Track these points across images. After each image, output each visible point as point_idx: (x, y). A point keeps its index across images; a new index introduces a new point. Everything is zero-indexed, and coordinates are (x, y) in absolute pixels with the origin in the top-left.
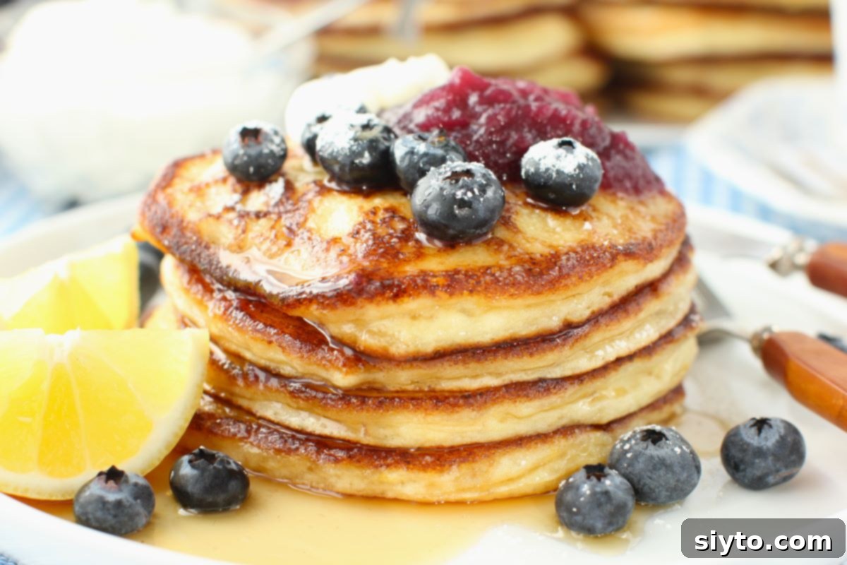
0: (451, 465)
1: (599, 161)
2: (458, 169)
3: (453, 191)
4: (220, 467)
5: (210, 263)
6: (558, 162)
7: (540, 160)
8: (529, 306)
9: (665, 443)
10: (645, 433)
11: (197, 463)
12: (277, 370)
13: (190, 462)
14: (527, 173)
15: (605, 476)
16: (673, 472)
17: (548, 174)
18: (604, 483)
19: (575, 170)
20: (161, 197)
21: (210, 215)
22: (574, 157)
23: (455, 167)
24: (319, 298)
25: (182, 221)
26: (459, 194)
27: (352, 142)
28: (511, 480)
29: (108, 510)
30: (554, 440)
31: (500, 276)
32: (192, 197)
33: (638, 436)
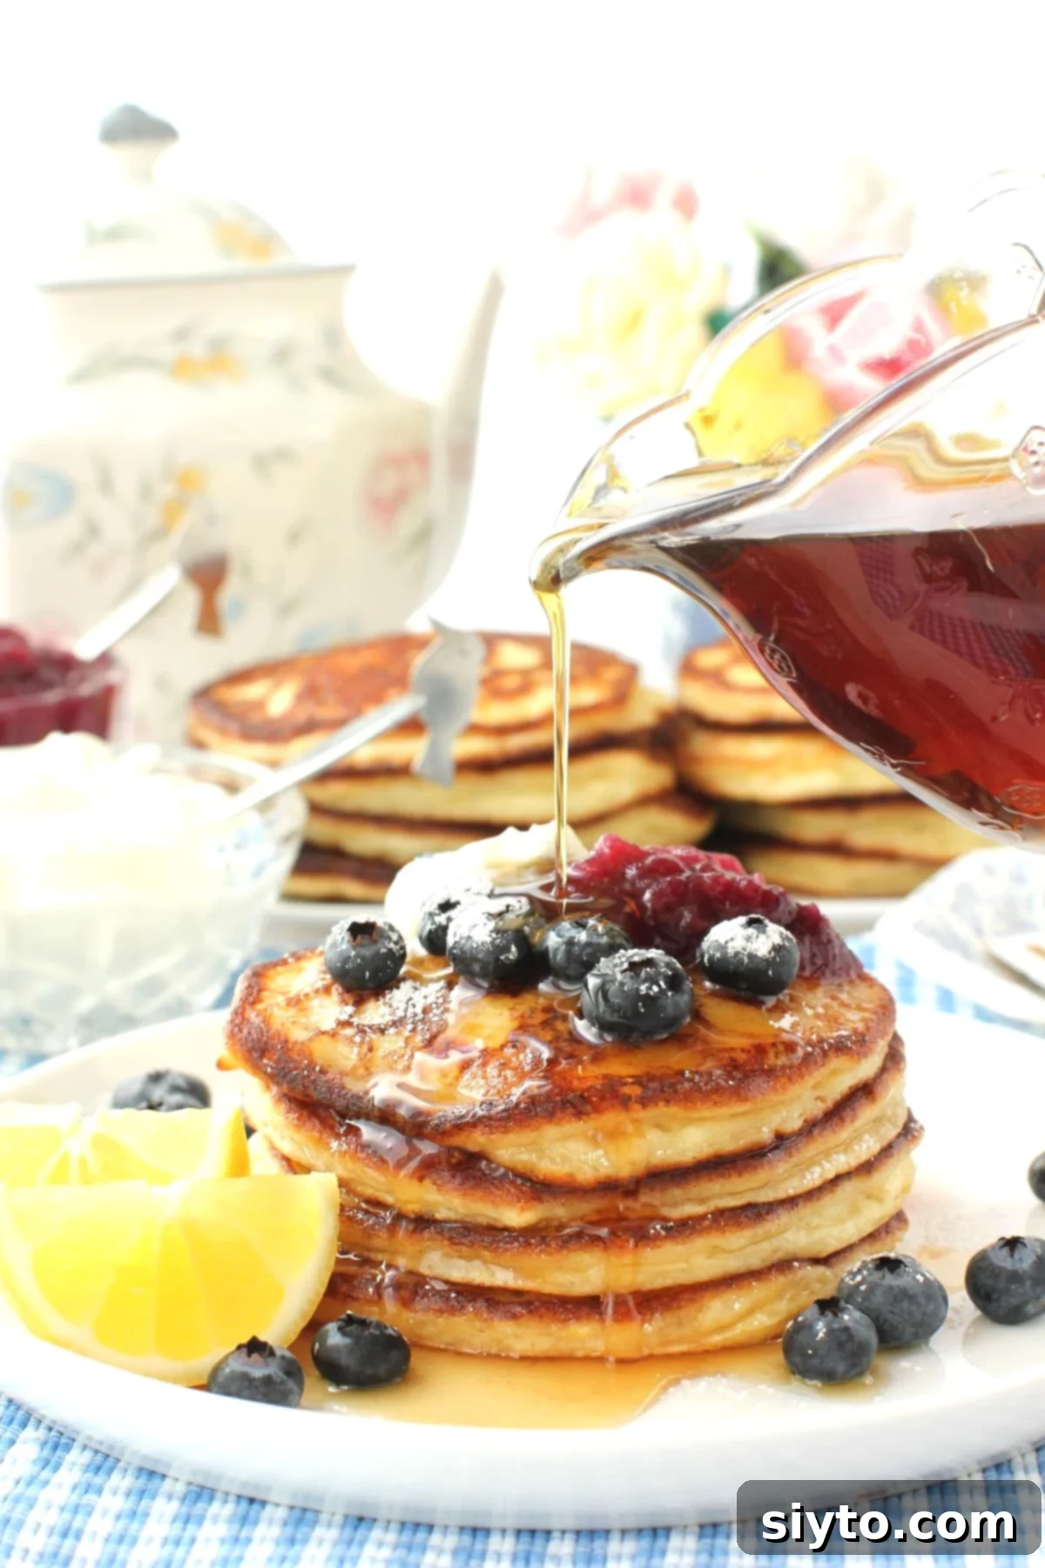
0: (653, 1314)
1: (795, 940)
2: (636, 959)
3: (636, 986)
4: (377, 1332)
5: (330, 1090)
6: (749, 944)
7: (726, 942)
8: (734, 1116)
9: (905, 1271)
10: (878, 1262)
11: (348, 1329)
12: (430, 1214)
13: (340, 1329)
14: (711, 959)
15: (843, 1310)
16: (918, 1304)
17: (738, 958)
18: (842, 1318)
19: (770, 953)
20: (252, 1015)
21: (323, 1033)
22: (768, 937)
23: (632, 956)
24: (484, 1120)
25: (286, 1042)
26: (643, 988)
27: (494, 935)
28: (722, 1328)
29: (256, 1387)
30: (770, 1277)
31: (700, 1081)
32: (292, 1011)
33: (870, 1266)
